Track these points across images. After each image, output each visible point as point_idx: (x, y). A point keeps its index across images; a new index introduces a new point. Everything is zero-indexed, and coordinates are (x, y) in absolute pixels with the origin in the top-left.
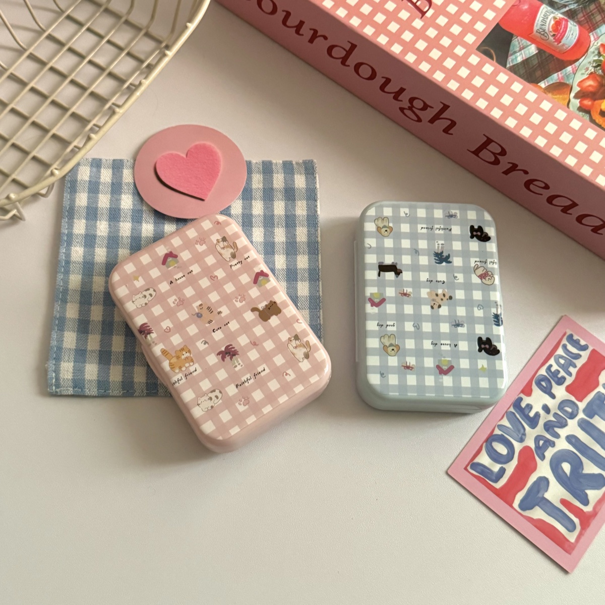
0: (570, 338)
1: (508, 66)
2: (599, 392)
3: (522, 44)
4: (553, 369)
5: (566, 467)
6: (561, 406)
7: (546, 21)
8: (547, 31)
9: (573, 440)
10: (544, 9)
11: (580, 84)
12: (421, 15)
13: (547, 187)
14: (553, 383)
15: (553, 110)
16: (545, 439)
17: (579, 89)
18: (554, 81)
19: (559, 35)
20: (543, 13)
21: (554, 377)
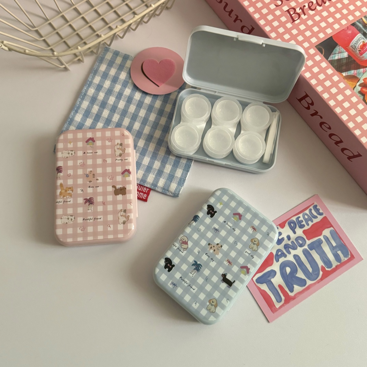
0: (315, 207)
1: (329, 59)
2: (320, 239)
3: (341, 50)
4: (300, 219)
5: (288, 270)
6: (297, 239)
7: (358, 42)
8: (357, 47)
9: (297, 258)
10: (360, 35)
11: (364, 80)
12: (292, 21)
13: (330, 128)
14: (297, 226)
15: (345, 89)
16: (282, 252)
17: (363, 82)
18: (351, 74)
19: (363, 51)
20: (358, 38)
21: (299, 223)
